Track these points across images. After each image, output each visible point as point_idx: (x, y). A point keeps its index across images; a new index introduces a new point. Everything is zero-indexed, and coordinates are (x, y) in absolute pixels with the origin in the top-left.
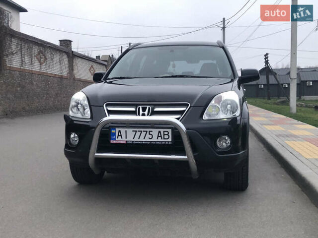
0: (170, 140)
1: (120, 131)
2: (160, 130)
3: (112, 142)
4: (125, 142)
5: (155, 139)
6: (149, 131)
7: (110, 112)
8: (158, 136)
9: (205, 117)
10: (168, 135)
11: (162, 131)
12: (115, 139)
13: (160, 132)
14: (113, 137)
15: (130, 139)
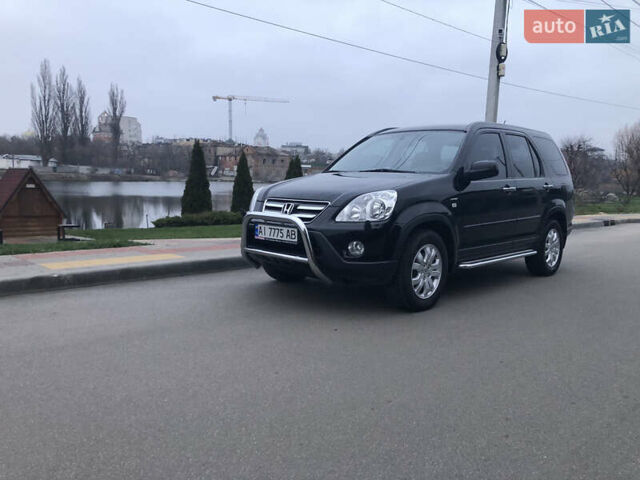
0: (296, 240)
2: (288, 229)
3: (256, 237)
4: (264, 239)
5: (284, 238)
6: (281, 230)
7: (268, 208)
8: (287, 235)
9: (338, 219)
10: (294, 235)
11: (290, 229)
14: (256, 233)
15: (267, 236)
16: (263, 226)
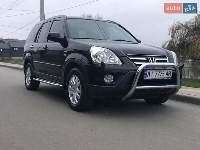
0: (171, 77)
1: (149, 72)
2: (167, 71)
3: (145, 79)
4: (151, 79)
5: (165, 77)
6: (163, 72)
8: (166, 75)
10: (170, 74)
12: (146, 77)
13: (167, 72)
14: (145, 76)
15: (154, 77)
16: (151, 71)
